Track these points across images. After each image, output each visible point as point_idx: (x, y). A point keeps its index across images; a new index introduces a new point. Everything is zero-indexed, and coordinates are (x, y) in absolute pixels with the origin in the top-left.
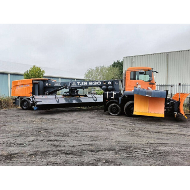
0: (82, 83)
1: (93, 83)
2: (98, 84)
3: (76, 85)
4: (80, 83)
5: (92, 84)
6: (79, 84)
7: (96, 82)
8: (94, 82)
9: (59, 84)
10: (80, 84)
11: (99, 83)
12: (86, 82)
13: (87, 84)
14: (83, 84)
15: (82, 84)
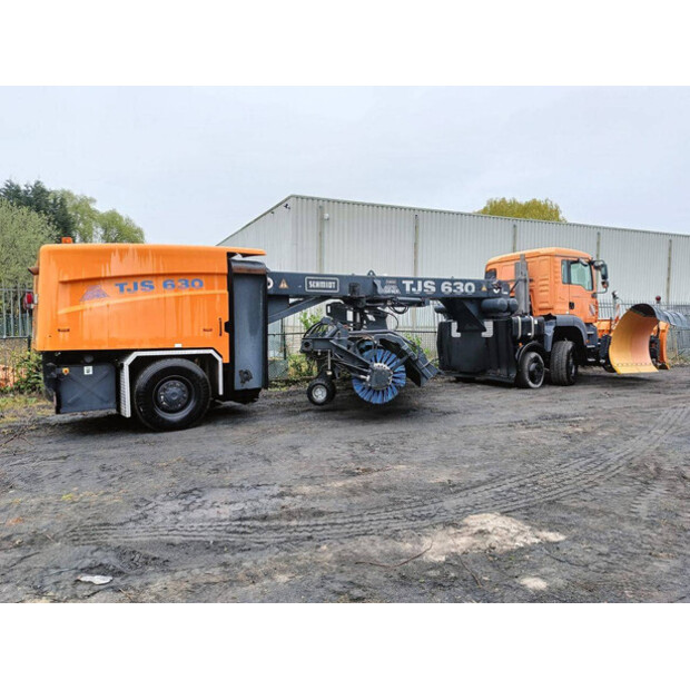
0: (420, 283)
1: (454, 287)
2: (467, 290)
3: (397, 291)
4: (411, 286)
5: (450, 290)
6: (408, 289)
7: (462, 284)
8: (455, 284)
9: (331, 285)
10: (414, 290)
11: (470, 288)
12: (433, 283)
13: (433, 289)
14: (423, 288)
15: (420, 289)
